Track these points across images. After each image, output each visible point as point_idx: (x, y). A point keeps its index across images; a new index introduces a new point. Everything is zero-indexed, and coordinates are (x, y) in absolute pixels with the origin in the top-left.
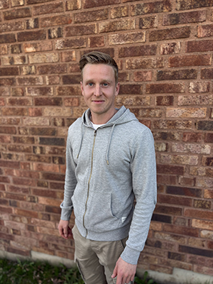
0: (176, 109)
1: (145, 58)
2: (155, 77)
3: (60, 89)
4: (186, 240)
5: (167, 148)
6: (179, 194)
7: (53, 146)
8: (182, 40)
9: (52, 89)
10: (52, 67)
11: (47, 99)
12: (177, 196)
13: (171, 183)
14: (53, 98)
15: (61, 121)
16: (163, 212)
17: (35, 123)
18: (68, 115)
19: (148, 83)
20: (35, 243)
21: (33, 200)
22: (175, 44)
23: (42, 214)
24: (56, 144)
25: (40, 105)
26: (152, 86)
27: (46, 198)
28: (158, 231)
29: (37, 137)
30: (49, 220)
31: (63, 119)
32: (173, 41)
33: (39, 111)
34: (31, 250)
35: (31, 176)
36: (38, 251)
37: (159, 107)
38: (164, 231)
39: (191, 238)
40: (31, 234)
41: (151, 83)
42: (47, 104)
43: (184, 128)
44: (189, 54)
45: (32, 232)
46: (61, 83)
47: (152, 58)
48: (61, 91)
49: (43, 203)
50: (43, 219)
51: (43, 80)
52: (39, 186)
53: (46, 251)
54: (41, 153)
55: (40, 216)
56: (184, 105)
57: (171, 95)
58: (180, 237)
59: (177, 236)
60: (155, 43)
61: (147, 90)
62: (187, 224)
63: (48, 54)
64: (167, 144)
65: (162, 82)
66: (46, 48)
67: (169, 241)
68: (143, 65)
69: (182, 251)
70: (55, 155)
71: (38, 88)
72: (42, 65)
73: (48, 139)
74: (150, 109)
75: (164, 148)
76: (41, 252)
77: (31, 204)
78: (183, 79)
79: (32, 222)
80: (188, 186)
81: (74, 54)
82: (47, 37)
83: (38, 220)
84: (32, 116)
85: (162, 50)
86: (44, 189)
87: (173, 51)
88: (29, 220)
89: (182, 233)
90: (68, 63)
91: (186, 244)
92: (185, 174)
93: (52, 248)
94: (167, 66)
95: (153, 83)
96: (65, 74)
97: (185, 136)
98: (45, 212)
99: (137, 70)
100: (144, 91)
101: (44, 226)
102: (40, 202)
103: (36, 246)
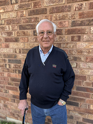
0: (82, 43)
1: (65, 14)
2: (70, 24)
3: (18, 33)
4: (87, 116)
5: (77, 66)
6: (83, 91)
7: (15, 64)
8: (86, 2)
9: (13, 33)
10: (13, 21)
11: (11, 38)
12: (82, 92)
13: (79, 85)
14: (14, 38)
15: (19, 50)
16: (74, 101)
17: (5, 52)
18: (22, 47)
19: (66, 28)
20: (8, 114)
21: (6, 92)
22: (82, 4)
23: (11, 99)
24: (16, 63)
25: (8, 42)
26: (69, 30)
27: (13, 91)
28: (72, 111)
29: (7, 59)
30: (15, 102)
31: (20, 49)
32: (81, 3)
33: (7, 45)
34: (6, 116)
35: (4, 79)
36: (10, 117)
37: (72, 42)
38: (75, 110)
39: (90, 115)
40: (6, 109)
41: (68, 28)
42: (11, 42)
43: (87, 54)
44: (90, 10)
45: (6, 108)
46: (18, 29)
47: (69, 13)
48: (19, 34)
49: (11, 93)
50: (11, 102)
51: (8, 28)
52: (9, 84)
53: (14, 118)
54: (9, 68)
55: (10, 100)
56: (87, 41)
57: (79, 35)
58: (84, 114)
59: (82, 114)
60: (70, 4)
61: (65, 32)
62: (87, 108)
63: (11, 13)
64: (77, 63)
65: (74, 28)
66: (10, 10)
67: (77, 116)
68: (63, 18)
69: (85, 121)
70: (16, 69)
71: (6, 32)
72: (8, 19)
73: (13, 60)
74: (67, 43)
75: (75, 66)
76: (11, 118)
77: (5, 94)
78: (87, 25)
79: (6, 103)
80: (89, 87)
81: (24, 12)
82: (10, 3)
83: (9, 102)
84: (4, 48)
85: (74, 8)
86: (11, 86)
87: (81, 8)
88: (4, 102)
89: (85, 112)
90: (21, 18)
91: (87, 118)
92: (87, 80)
93: (16, 116)
94: (77, 18)
95: (69, 28)
96: (20, 24)
97: (87, 59)
98: (12, 98)
99: (60, 21)
100: (64, 33)
101: (12, 105)
102: (9, 93)
103: (9, 115)
